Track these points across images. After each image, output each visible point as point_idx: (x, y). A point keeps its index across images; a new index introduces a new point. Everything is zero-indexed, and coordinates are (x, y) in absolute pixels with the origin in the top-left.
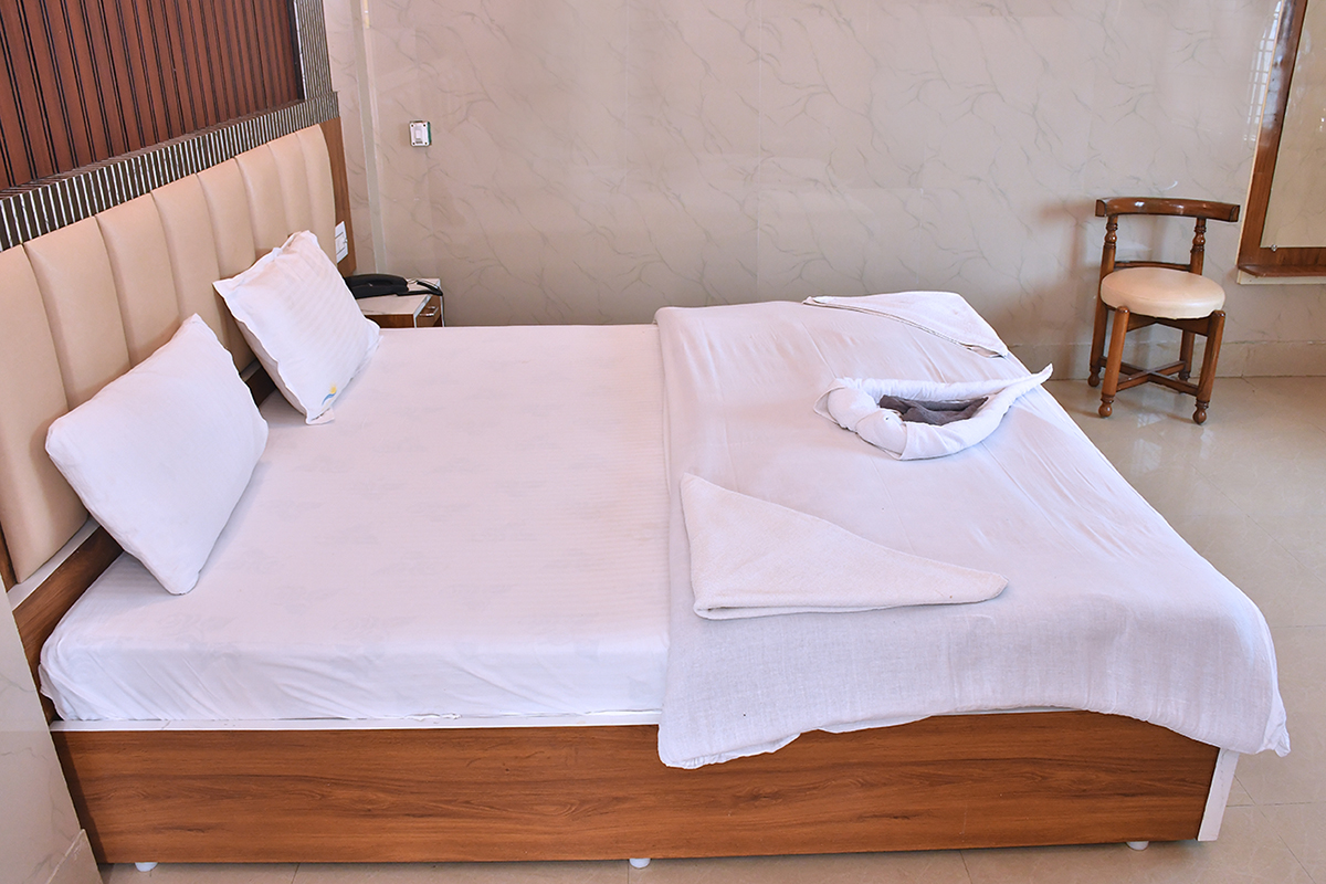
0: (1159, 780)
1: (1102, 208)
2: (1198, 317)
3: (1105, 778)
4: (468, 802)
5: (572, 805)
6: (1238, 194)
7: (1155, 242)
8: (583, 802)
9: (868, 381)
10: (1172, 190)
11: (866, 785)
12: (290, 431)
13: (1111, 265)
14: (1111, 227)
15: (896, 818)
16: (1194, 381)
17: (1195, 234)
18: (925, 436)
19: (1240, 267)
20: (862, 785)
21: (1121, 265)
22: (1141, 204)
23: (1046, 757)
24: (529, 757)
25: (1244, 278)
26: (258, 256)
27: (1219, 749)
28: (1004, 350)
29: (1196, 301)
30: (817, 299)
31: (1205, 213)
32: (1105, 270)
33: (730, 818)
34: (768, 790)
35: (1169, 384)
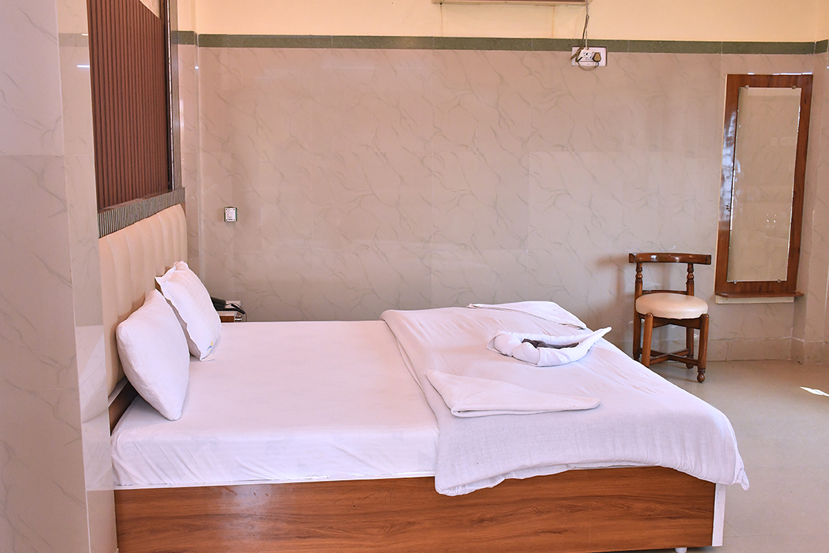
0: (687, 509)
1: (632, 259)
2: (693, 318)
3: (660, 507)
4: (331, 528)
5: (387, 527)
6: (710, 248)
7: (665, 279)
8: (392, 526)
9: (514, 334)
10: (671, 249)
11: (539, 512)
12: (196, 363)
13: (640, 293)
14: (639, 270)
15: (554, 533)
16: (696, 357)
17: (687, 273)
18: (549, 354)
19: (716, 294)
20: (537, 512)
21: (645, 292)
22: (654, 257)
23: (629, 495)
24: (366, 498)
25: (719, 300)
26: (167, 269)
27: (715, 484)
28: (584, 326)
29: (691, 309)
30: (475, 305)
31: (692, 261)
32: (637, 296)
33: (468, 534)
34: (488, 516)
35: (681, 360)
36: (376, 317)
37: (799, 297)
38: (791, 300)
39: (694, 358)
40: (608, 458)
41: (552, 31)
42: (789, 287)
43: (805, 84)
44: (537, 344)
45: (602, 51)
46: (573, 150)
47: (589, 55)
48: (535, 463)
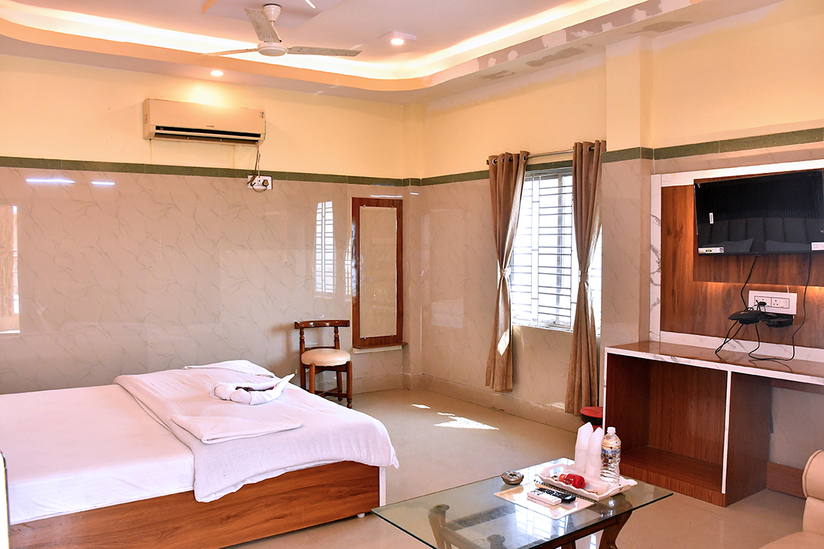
0: (364, 487)
1: (297, 325)
2: (341, 364)
3: (347, 489)
4: (115, 542)
5: (159, 535)
6: (349, 317)
7: (319, 339)
8: (163, 533)
10: (322, 318)
11: (268, 505)
13: (303, 350)
14: (302, 334)
15: (279, 518)
16: (344, 391)
17: (334, 334)
18: (257, 395)
19: (354, 347)
20: (266, 506)
21: (307, 349)
22: (312, 324)
23: (325, 484)
24: (142, 514)
25: (356, 351)
27: (379, 467)
28: (273, 375)
29: (340, 359)
30: (190, 367)
31: (336, 324)
32: (301, 352)
33: (220, 529)
34: (233, 514)
35: (335, 395)
36: (110, 382)
37: (405, 345)
38: (400, 347)
39: (343, 392)
40: (313, 460)
41: (234, 163)
42: (398, 340)
43: (398, 204)
44: (247, 389)
45: (269, 179)
46: (251, 249)
47: (262, 182)
48: (265, 469)
